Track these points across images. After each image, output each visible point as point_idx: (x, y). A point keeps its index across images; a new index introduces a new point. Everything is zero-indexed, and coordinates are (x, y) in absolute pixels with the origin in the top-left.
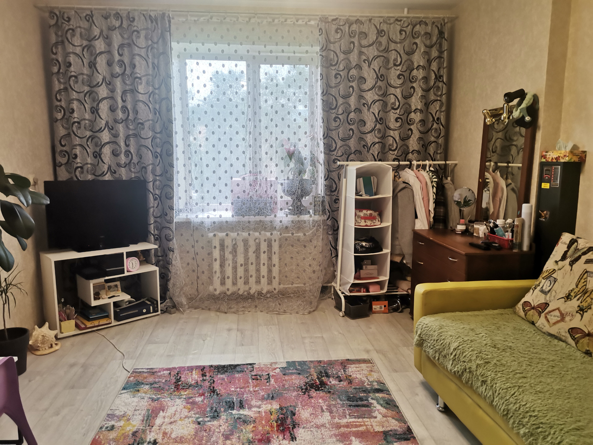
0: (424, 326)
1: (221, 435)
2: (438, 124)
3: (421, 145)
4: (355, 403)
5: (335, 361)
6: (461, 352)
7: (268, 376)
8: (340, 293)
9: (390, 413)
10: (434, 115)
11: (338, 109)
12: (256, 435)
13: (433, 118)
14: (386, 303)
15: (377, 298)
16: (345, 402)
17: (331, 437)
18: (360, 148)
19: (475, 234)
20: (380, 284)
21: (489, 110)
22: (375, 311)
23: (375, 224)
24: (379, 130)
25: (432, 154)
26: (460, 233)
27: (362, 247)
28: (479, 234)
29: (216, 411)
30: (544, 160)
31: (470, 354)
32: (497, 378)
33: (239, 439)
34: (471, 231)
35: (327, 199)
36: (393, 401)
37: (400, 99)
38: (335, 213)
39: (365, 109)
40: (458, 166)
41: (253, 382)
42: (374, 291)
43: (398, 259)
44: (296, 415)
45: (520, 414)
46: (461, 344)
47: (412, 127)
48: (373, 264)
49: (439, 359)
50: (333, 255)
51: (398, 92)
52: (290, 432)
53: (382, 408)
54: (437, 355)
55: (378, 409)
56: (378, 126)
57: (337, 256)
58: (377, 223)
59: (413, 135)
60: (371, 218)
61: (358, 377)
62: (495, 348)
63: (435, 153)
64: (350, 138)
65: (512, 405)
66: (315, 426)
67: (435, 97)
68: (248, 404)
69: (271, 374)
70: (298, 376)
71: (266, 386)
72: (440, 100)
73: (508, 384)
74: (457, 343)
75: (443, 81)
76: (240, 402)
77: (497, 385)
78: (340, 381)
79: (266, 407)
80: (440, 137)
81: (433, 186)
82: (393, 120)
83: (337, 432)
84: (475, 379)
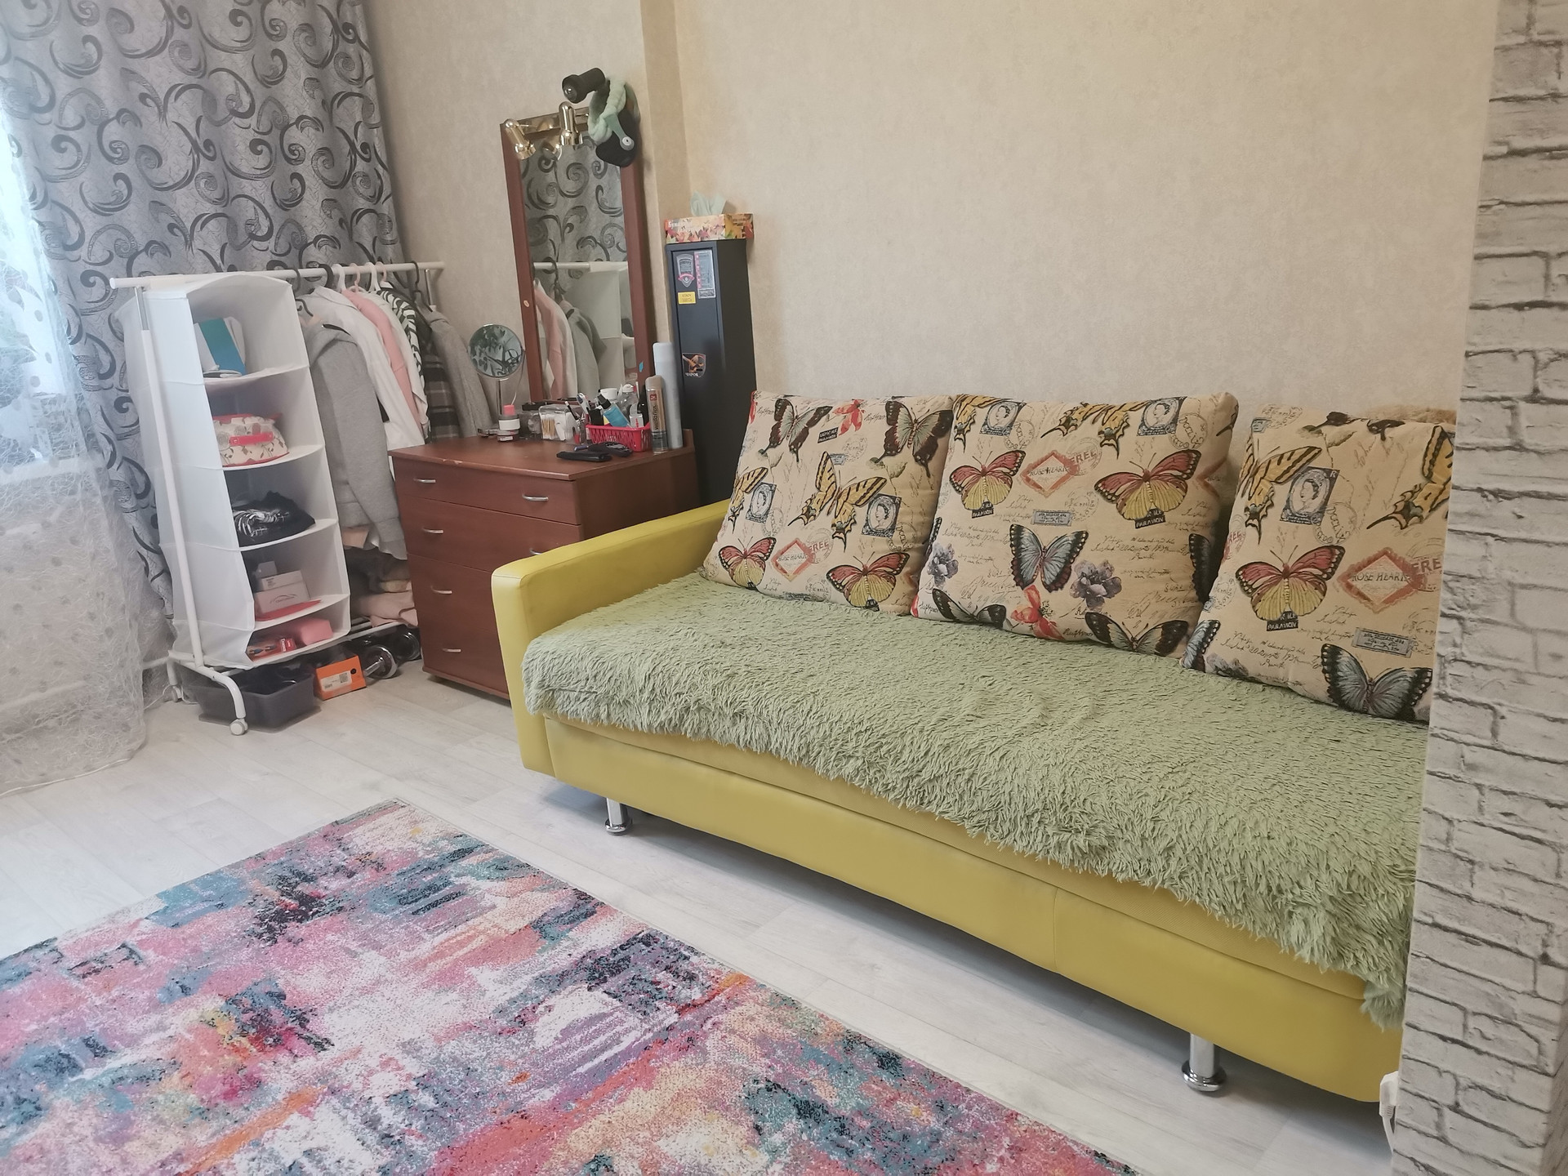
0: (549, 658)
1: (91, 1144)
2: (368, 160)
3: (337, 221)
4: (423, 903)
5: (301, 838)
6: (666, 679)
7: (125, 951)
8: (211, 673)
9: (518, 884)
10: (352, 137)
11: (62, 109)
12: (208, 1091)
13: (352, 145)
14: (355, 661)
15: (323, 658)
16: (397, 912)
17: (416, 994)
18: (160, 234)
19: (546, 436)
20: (329, 616)
21: (520, 122)
22: (330, 693)
23: (274, 454)
24: (210, 177)
25: (369, 248)
26: (511, 438)
27: (256, 523)
28: (556, 433)
29: (19, 1101)
30: (673, 241)
31: (687, 672)
32: (765, 696)
33: (162, 1122)
34: (535, 429)
35: (93, 401)
36: (507, 859)
37: (251, 87)
38: (128, 442)
39: (149, 113)
40: (445, 273)
41: (86, 984)
42: (315, 640)
43: (357, 540)
44: (288, 996)
45: (836, 740)
46: (657, 662)
47: (300, 169)
48: (281, 570)
49: (609, 715)
50: (154, 572)
51: (240, 62)
52: (300, 1036)
53: (495, 883)
54: (603, 709)
55: (489, 890)
56: (205, 166)
57: (166, 572)
58: (278, 450)
59: (307, 192)
60: (258, 438)
61: (390, 848)
62: (726, 646)
63: (377, 243)
64: (122, 204)
65: (813, 732)
66: (357, 993)
67: (345, 84)
68: (116, 1038)
69: (131, 941)
70: (222, 912)
71: (140, 974)
72: (360, 95)
73: (791, 698)
74: (647, 665)
75: (357, 38)
76: (87, 1045)
77: (771, 707)
78: (351, 875)
79: (183, 1019)
80: (383, 199)
81: (407, 330)
82: (242, 147)
83: (423, 978)
84: (716, 716)
